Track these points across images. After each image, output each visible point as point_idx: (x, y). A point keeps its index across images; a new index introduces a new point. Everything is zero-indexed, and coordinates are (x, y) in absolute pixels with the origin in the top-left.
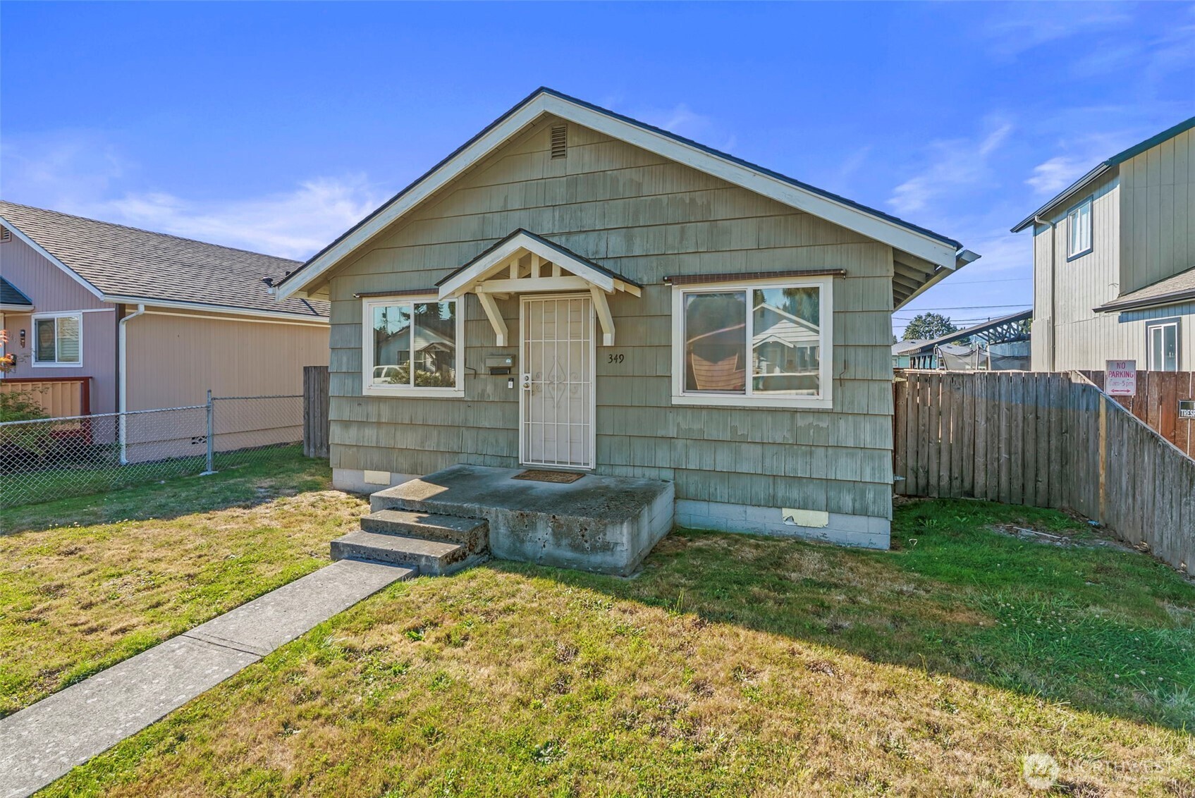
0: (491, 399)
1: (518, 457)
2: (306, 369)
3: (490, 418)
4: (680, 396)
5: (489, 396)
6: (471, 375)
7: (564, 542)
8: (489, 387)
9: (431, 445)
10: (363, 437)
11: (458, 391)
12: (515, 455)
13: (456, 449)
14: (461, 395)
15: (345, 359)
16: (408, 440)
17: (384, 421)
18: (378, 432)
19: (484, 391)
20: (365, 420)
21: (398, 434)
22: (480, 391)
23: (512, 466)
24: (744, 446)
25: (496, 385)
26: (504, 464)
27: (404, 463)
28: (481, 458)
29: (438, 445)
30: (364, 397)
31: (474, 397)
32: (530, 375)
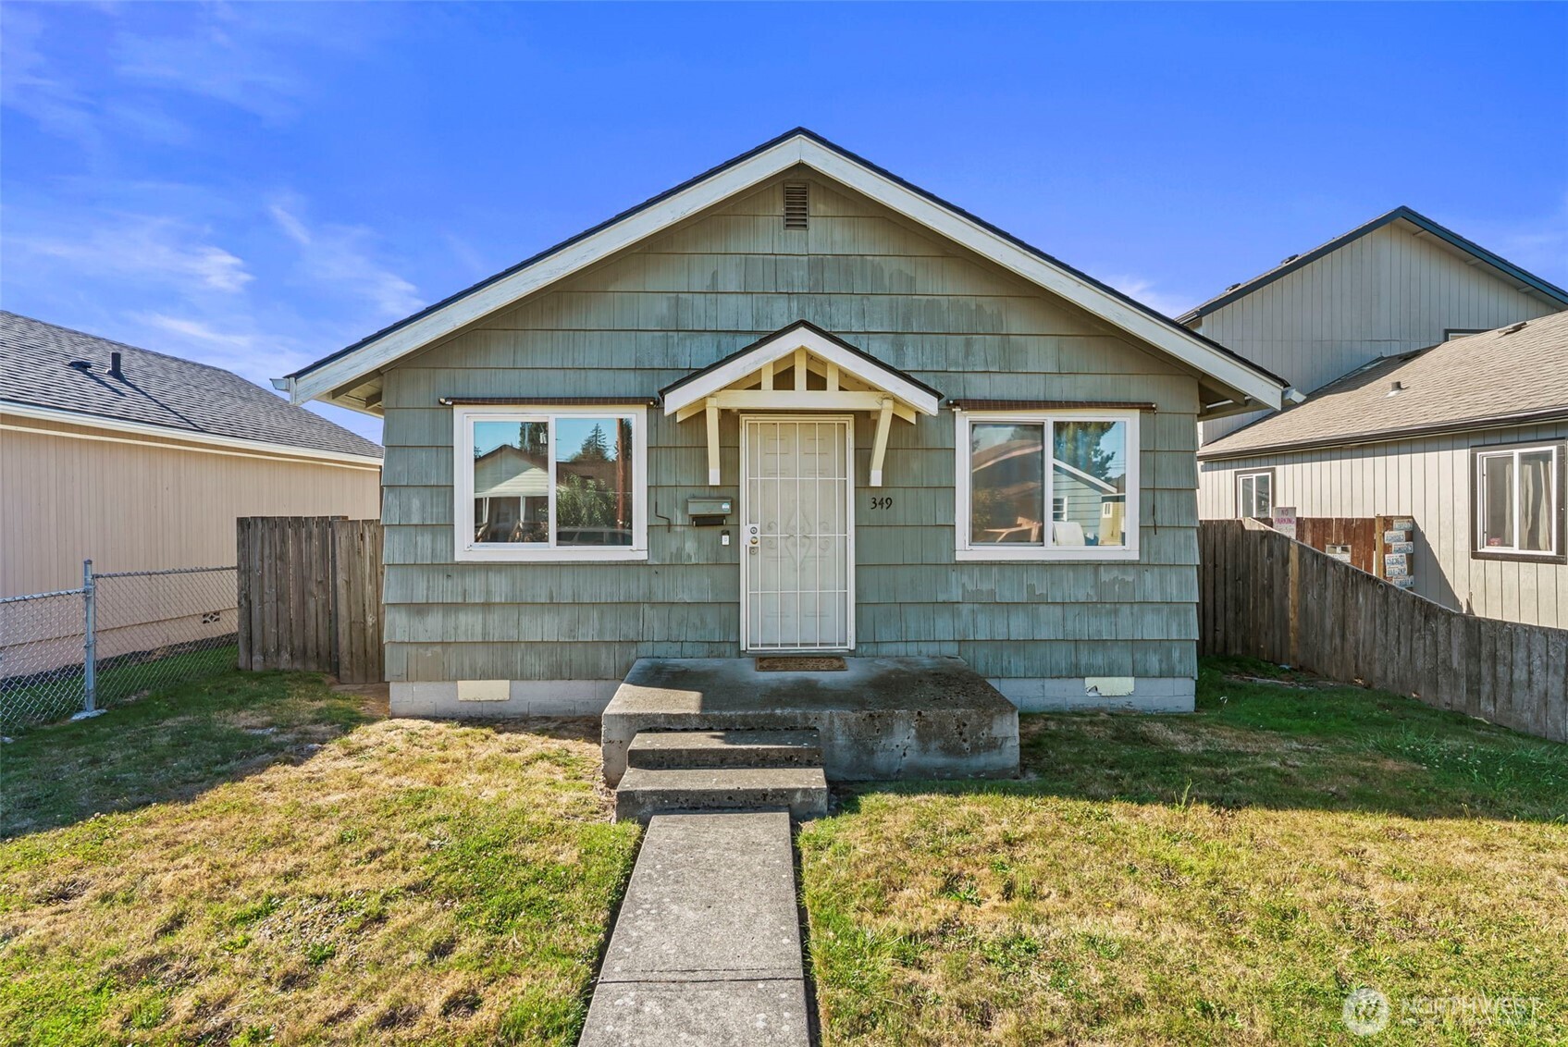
0: (693, 561)
1: (739, 642)
2: (243, 524)
3: (690, 589)
4: (966, 551)
5: (689, 557)
6: (661, 525)
7: (934, 745)
8: (691, 545)
9: (588, 633)
10: (456, 629)
11: (638, 550)
12: (733, 638)
13: (632, 636)
14: (643, 556)
15: (416, 503)
16: (545, 628)
17: (498, 600)
18: (484, 619)
19: (680, 550)
20: (460, 600)
21: (525, 621)
22: (675, 551)
23: (727, 655)
24: (1042, 608)
25: (699, 541)
26: (716, 653)
27: (535, 663)
28: (677, 647)
29: (601, 632)
30: (458, 564)
31: (664, 559)
32: (758, 526)
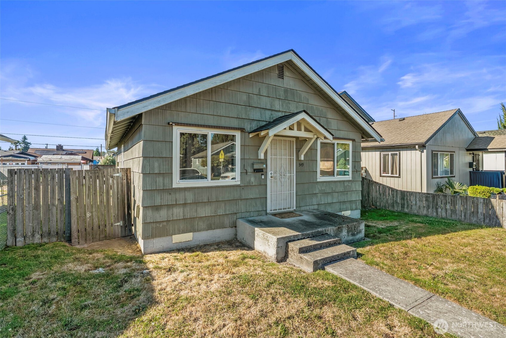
0: (254, 184)
1: (266, 210)
3: (253, 193)
4: (320, 178)
5: (253, 183)
6: (244, 173)
8: (253, 179)
9: (221, 212)
10: (172, 215)
11: (237, 181)
12: (265, 209)
13: (235, 211)
14: (239, 183)
15: (156, 165)
16: (205, 211)
17: (189, 202)
18: (183, 210)
19: (250, 180)
20: (174, 203)
21: (199, 209)
22: (248, 181)
23: (263, 215)
24: (334, 194)
25: (255, 178)
26: (260, 215)
27: (202, 225)
28: (248, 214)
29: (225, 211)
30: (174, 188)
31: (245, 184)
32: (272, 172)
